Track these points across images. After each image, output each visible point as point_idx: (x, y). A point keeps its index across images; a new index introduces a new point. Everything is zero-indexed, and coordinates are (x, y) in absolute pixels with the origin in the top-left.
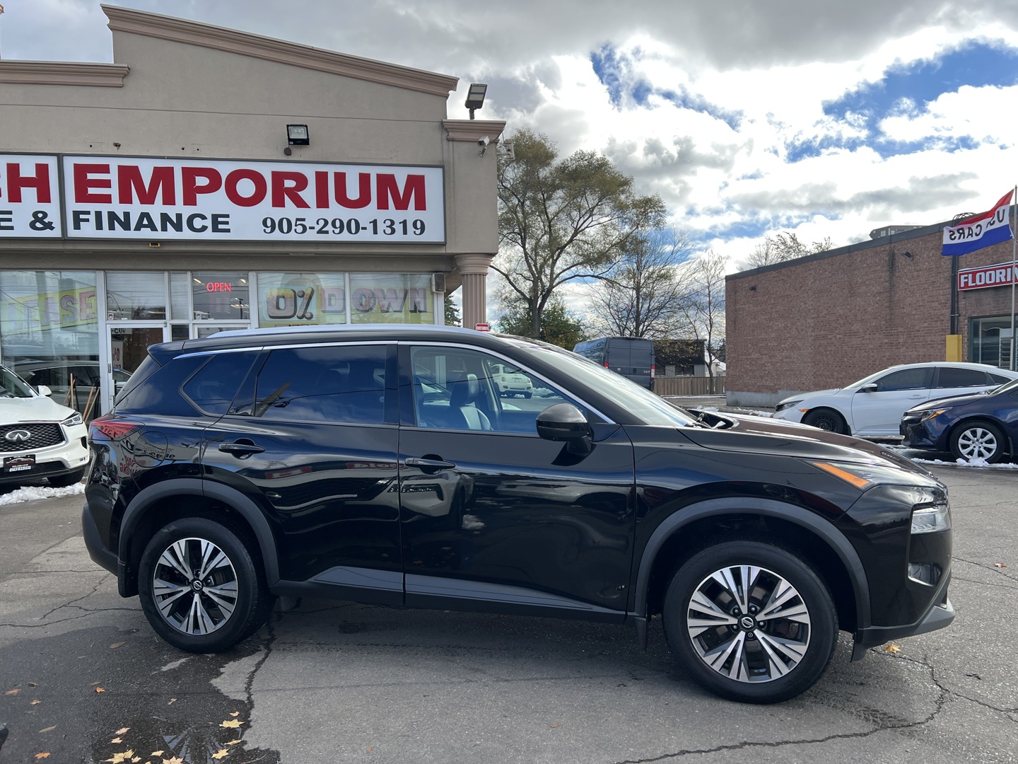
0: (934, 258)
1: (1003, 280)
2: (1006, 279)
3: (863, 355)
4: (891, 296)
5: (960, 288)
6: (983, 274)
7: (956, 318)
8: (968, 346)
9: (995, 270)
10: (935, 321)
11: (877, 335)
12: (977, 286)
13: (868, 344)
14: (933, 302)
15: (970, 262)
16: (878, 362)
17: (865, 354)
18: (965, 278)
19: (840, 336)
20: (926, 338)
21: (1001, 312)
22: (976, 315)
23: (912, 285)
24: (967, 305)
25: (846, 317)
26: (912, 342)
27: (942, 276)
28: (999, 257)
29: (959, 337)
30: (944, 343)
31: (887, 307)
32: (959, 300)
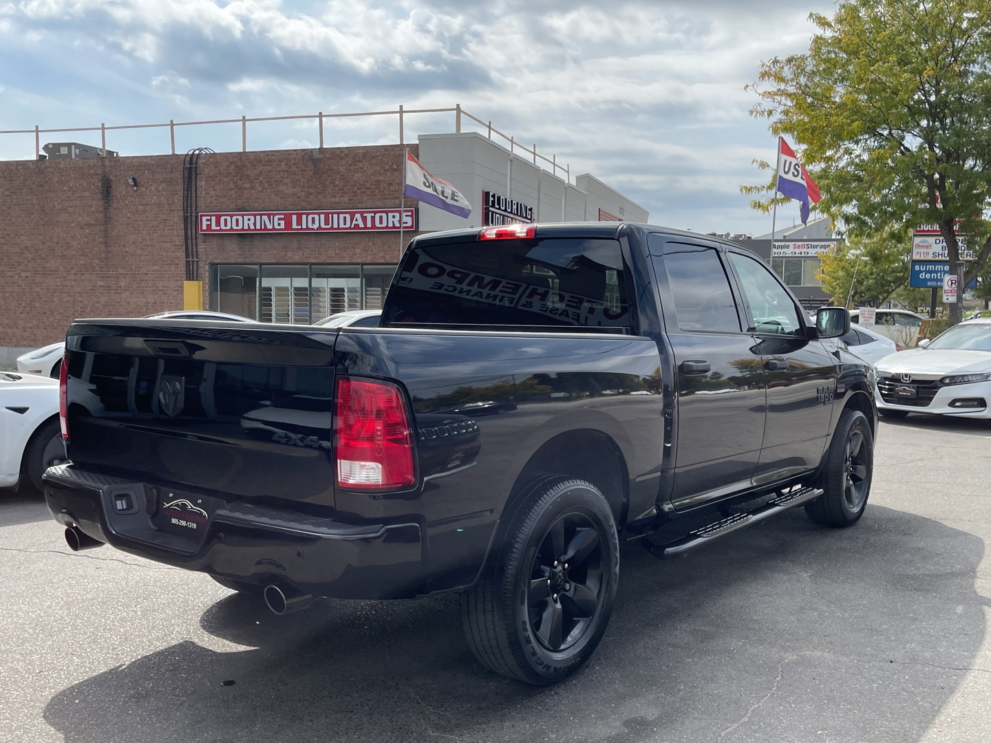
0: (164, 193)
1: (252, 227)
2: (255, 227)
3: (65, 300)
4: (106, 231)
5: (202, 230)
6: (229, 218)
7: (195, 263)
8: (209, 294)
9: (243, 216)
10: (168, 264)
11: (88, 277)
12: (221, 230)
13: (72, 286)
14: (164, 242)
15: (210, 203)
16: (89, 309)
17: (68, 298)
18: (207, 220)
19: (28, 274)
20: (157, 283)
21: (248, 261)
22: (218, 261)
23: (136, 221)
24: (208, 249)
25: (36, 250)
26: (138, 287)
27: (175, 214)
28: (244, 202)
29: (199, 284)
30: (180, 290)
31: (101, 243)
32: (198, 244)
